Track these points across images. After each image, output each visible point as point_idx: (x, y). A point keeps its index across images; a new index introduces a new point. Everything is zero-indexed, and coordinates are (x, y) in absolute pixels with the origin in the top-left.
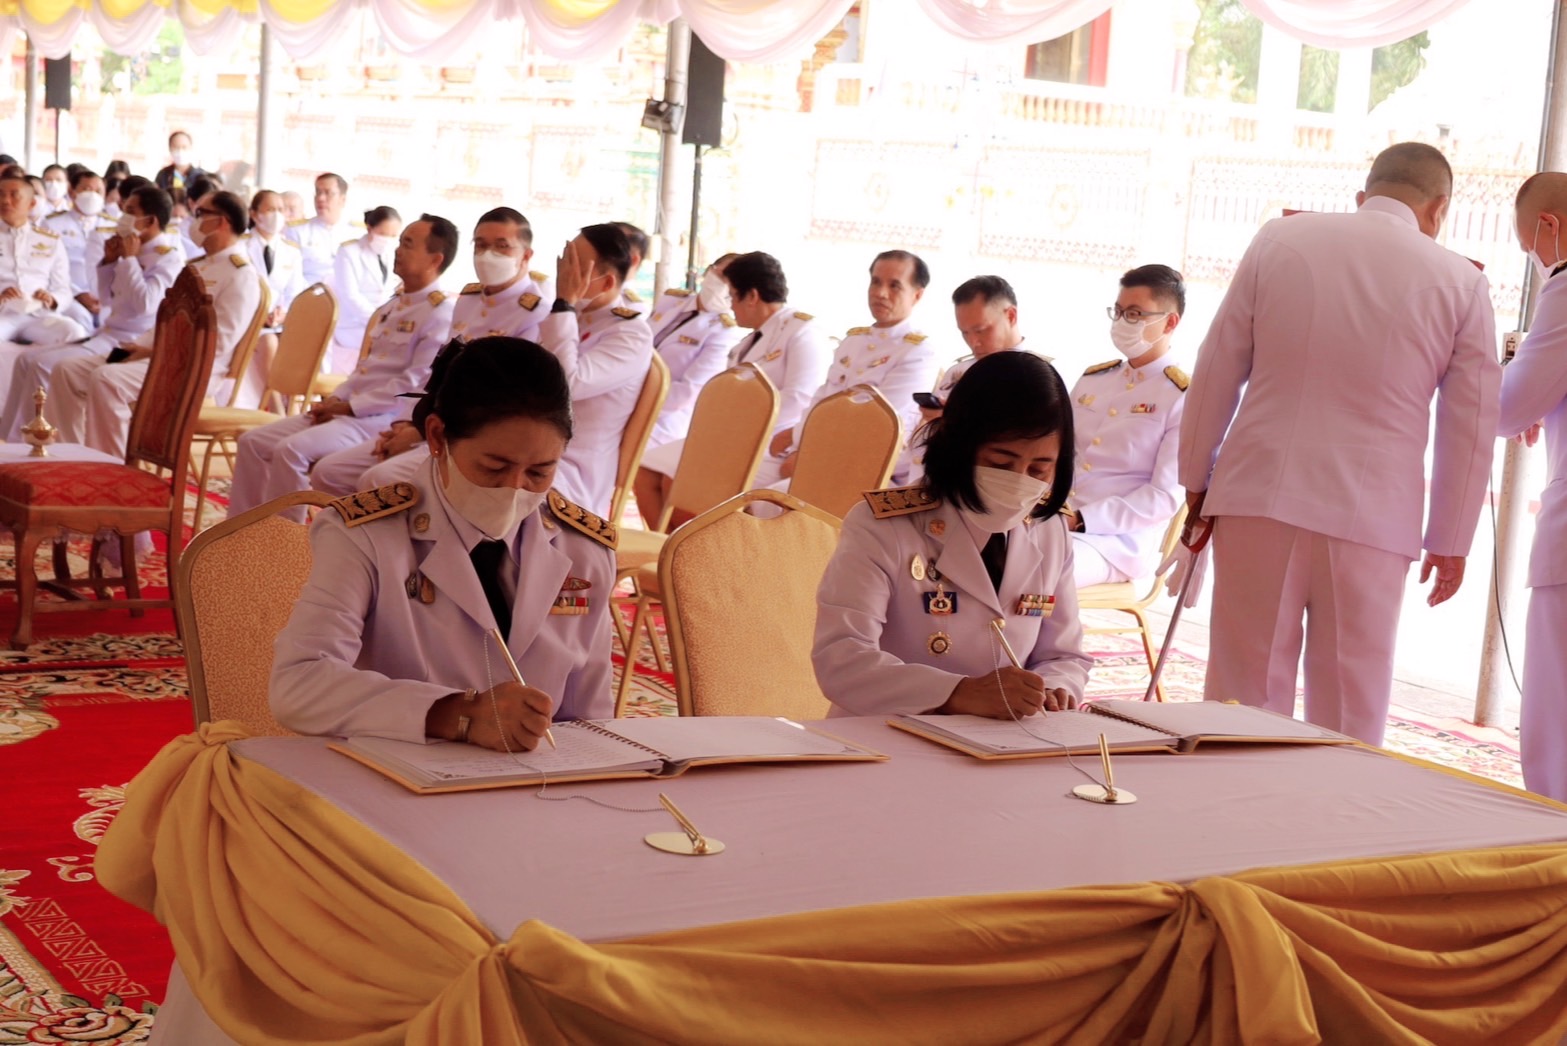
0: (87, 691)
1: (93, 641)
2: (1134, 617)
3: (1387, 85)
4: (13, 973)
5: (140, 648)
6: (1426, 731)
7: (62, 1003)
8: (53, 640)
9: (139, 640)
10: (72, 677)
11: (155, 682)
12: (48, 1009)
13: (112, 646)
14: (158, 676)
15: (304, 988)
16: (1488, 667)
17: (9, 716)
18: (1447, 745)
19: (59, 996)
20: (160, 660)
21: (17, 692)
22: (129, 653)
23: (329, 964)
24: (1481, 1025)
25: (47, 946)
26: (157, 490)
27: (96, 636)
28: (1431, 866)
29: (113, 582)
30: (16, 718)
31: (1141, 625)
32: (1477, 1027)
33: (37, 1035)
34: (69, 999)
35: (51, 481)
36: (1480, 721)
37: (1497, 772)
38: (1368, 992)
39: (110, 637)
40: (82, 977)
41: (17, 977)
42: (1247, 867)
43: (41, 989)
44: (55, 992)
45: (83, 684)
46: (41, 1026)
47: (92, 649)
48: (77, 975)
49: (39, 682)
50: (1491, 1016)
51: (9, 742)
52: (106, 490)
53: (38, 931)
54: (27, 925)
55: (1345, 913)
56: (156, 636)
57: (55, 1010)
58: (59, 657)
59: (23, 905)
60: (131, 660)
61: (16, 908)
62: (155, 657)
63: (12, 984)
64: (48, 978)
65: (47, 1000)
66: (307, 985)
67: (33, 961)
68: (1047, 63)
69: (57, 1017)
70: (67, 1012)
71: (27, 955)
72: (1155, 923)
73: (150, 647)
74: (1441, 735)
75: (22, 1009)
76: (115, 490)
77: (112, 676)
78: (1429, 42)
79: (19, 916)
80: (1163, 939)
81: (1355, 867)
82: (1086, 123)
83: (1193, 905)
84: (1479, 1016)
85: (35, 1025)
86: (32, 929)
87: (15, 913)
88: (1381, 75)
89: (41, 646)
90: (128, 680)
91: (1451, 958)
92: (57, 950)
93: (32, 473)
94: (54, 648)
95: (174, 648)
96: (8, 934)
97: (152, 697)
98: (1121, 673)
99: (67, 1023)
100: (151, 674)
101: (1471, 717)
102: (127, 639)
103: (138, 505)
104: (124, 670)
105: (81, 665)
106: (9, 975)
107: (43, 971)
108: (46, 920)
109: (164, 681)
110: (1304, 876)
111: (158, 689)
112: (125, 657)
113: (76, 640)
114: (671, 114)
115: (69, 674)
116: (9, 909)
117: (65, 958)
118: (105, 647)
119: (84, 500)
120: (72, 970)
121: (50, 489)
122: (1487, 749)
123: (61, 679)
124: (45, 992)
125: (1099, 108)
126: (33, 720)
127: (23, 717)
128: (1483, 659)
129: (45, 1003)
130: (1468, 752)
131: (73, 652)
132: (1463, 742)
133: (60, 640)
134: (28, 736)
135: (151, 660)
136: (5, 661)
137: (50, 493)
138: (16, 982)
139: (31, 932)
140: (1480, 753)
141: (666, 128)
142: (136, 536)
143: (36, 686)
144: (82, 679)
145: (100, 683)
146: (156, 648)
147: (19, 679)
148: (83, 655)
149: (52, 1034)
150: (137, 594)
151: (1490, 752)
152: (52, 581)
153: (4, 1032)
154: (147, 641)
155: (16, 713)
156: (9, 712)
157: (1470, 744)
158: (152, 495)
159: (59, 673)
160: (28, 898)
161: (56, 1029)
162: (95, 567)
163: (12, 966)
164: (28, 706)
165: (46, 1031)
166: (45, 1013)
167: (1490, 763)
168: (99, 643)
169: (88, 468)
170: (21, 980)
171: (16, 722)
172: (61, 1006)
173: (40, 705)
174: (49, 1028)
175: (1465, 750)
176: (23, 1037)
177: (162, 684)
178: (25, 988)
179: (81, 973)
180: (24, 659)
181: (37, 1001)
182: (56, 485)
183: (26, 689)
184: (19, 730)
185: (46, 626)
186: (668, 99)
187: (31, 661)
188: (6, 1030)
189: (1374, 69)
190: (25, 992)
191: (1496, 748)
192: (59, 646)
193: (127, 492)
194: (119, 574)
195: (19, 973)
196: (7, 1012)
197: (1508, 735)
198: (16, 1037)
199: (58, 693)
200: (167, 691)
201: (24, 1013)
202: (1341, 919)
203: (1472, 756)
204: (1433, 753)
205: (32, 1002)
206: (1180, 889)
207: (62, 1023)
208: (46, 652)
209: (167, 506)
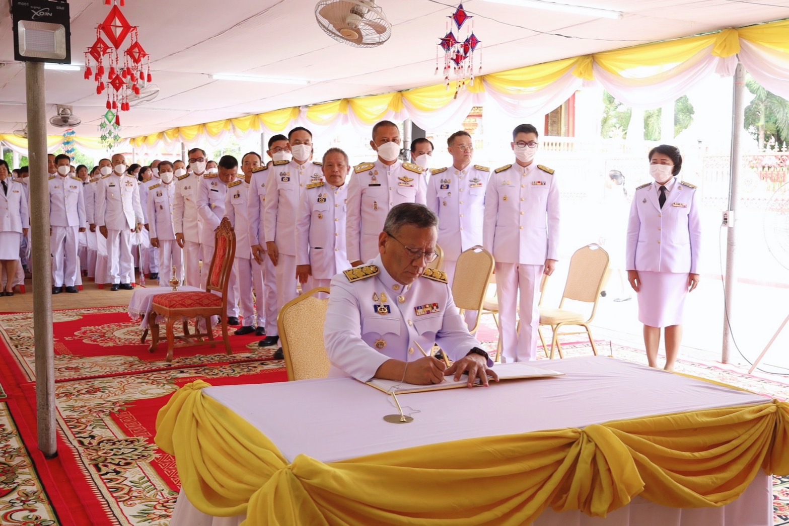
0: (191, 376)
1: (196, 357)
2: (584, 327)
3: (680, 130)
4: (152, 483)
5: (213, 359)
6: (702, 367)
7: (169, 494)
8: (181, 358)
9: (212, 356)
10: (187, 371)
11: (216, 371)
12: (163, 496)
13: (202, 359)
14: (218, 369)
15: (222, 486)
16: (725, 341)
17: (162, 386)
18: (711, 371)
19: (168, 491)
20: (219, 363)
21: (166, 377)
22: (208, 361)
23: (230, 476)
24: (712, 482)
25: (166, 472)
26: (216, 300)
27: (197, 355)
28: (686, 417)
29: (204, 335)
30: (165, 387)
31: (587, 331)
32: (711, 483)
33: (158, 507)
34: (171, 492)
35: (178, 299)
36: (724, 362)
37: (731, 381)
38: (663, 471)
39: (202, 356)
40: (177, 483)
41: (153, 485)
42: (608, 420)
43: (161, 489)
44: (167, 490)
45: (190, 373)
46: (159, 503)
47: (195, 360)
48: (175, 483)
49: (174, 374)
50: (716, 478)
51: (160, 396)
52: (198, 301)
53: (163, 466)
54: (159, 464)
55: (651, 437)
56: (219, 354)
57: (165, 497)
58: (183, 364)
59: (158, 457)
60: (209, 364)
61: (156, 458)
62: (217, 362)
63: (151, 487)
64: (164, 484)
65: (163, 493)
66: (223, 485)
67: (160, 478)
68: (552, 130)
69: (166, 499)
70: (170, 497)
71: (158, 476)
72: (570, 445)
73: (216, 358)
74: (709, 368)
75: (153, 497)
76: (201, 301)
77: (201, 370)
78: (694, 112)
79: (157, 461)
80: (573, 451)
81: (654, 418)
82: (568, 150)
83: (585, 436)
84: (712, 479)
85: (157, 503)
86: (161, 466)
87: (155, 460)
88: (678, 126)
89: (176, 360)
90: (207, 371)
91: (697, 455)
92: (169, 474)
93: (171, 296)
94: (181, 361)
95: (225, 358)
96: (152, 468)
97: (215, 377)
98: (583, 350)
99: (169, 502)
100: (216, 368)
101: (721, 361)
102: (208, 356)
103: (210, 306)
104: (205, 367)
105: (190, 366)
106: (150, 484)
107: (163, 482)
108: (166, 462)
109: (220, 370)
110: (632, 422)
111: (217, 374)
112: (207, 363)
113: (190, 357)
114: (406, 153)
115: (185, 370)
116: (153, 458)
117: (172, 477)
118: (200, 359)
119: (190, 305)
120: (174, 481)
121: (177, 302)
122: (727, 372)
123: (182, 372)
124: (163, 490)
125: (572, 145)
126: (170, 387)
127: (167, 386)
128: (724, 337)
129: (162, 494)
130: (720, 374)
131: (188, 361)
132: (718, 370)
133: (183, 358)
134: (168, 394)
135: (216, 363)
136: (163, 366)
137: (178, 303)
138: (153, 486)
139: (160, 467)
140: (725, 374)
141: (405, 159)
142: (211, 317)
143: (173, 375)
144: (190, 371)
145: (196, 373)
146: (218, 359)
147: (167, 373)
148: (191, 363)
149: (163, 506)
150: (213, 339)
151: (729, 374)
152: (183, 336)
153: (145, 506)
154: (215, 356)
155: (164, 385)
156: (162, 385)
157: (720, 371)
158: (215, 302)
159: (182, 370)
160: (161, 454)
161: (165, 504)
162: (197, 330)
163: (151, 480)
164: (169, 382)
165: (161, 505)
166: (161, 498)
167: (728, 378)
168: (198, 358)
169: (192, 294)
170: (154, 486)
171: (164, 389)
172: (168, 495)
173: (173, 382)
174: (162, 504)
175: (718, 373)
176: (152, 508)
177: (219, 372)
178: (155, 489)
179: (177, 482)
180: (170, 365)
181: (159, 493)
182: (179, 300)
183: (169, 376)
184: (165, 391)
185: (178, 352)
186: (405, 149)
187: (172, 366)
188: (146, 505)
189: (675, 124)
190: (155, 490)
191: (731, 372)
192: (183, 360)
193: (206, 301)
194: (206, 332)
195: (154, 483)
196: (147, 498)
197: (735, 366)
198: (149, 508)
199: (181, 377)
200: (221, 374)
201: (154, 498)
202: (650, 440)
203: (721, 375)
204: (705, 375)
205: (157, 494)
206: (580, 430)
207: (167, 502)
208: (178, 362)
209: (221, 306)
